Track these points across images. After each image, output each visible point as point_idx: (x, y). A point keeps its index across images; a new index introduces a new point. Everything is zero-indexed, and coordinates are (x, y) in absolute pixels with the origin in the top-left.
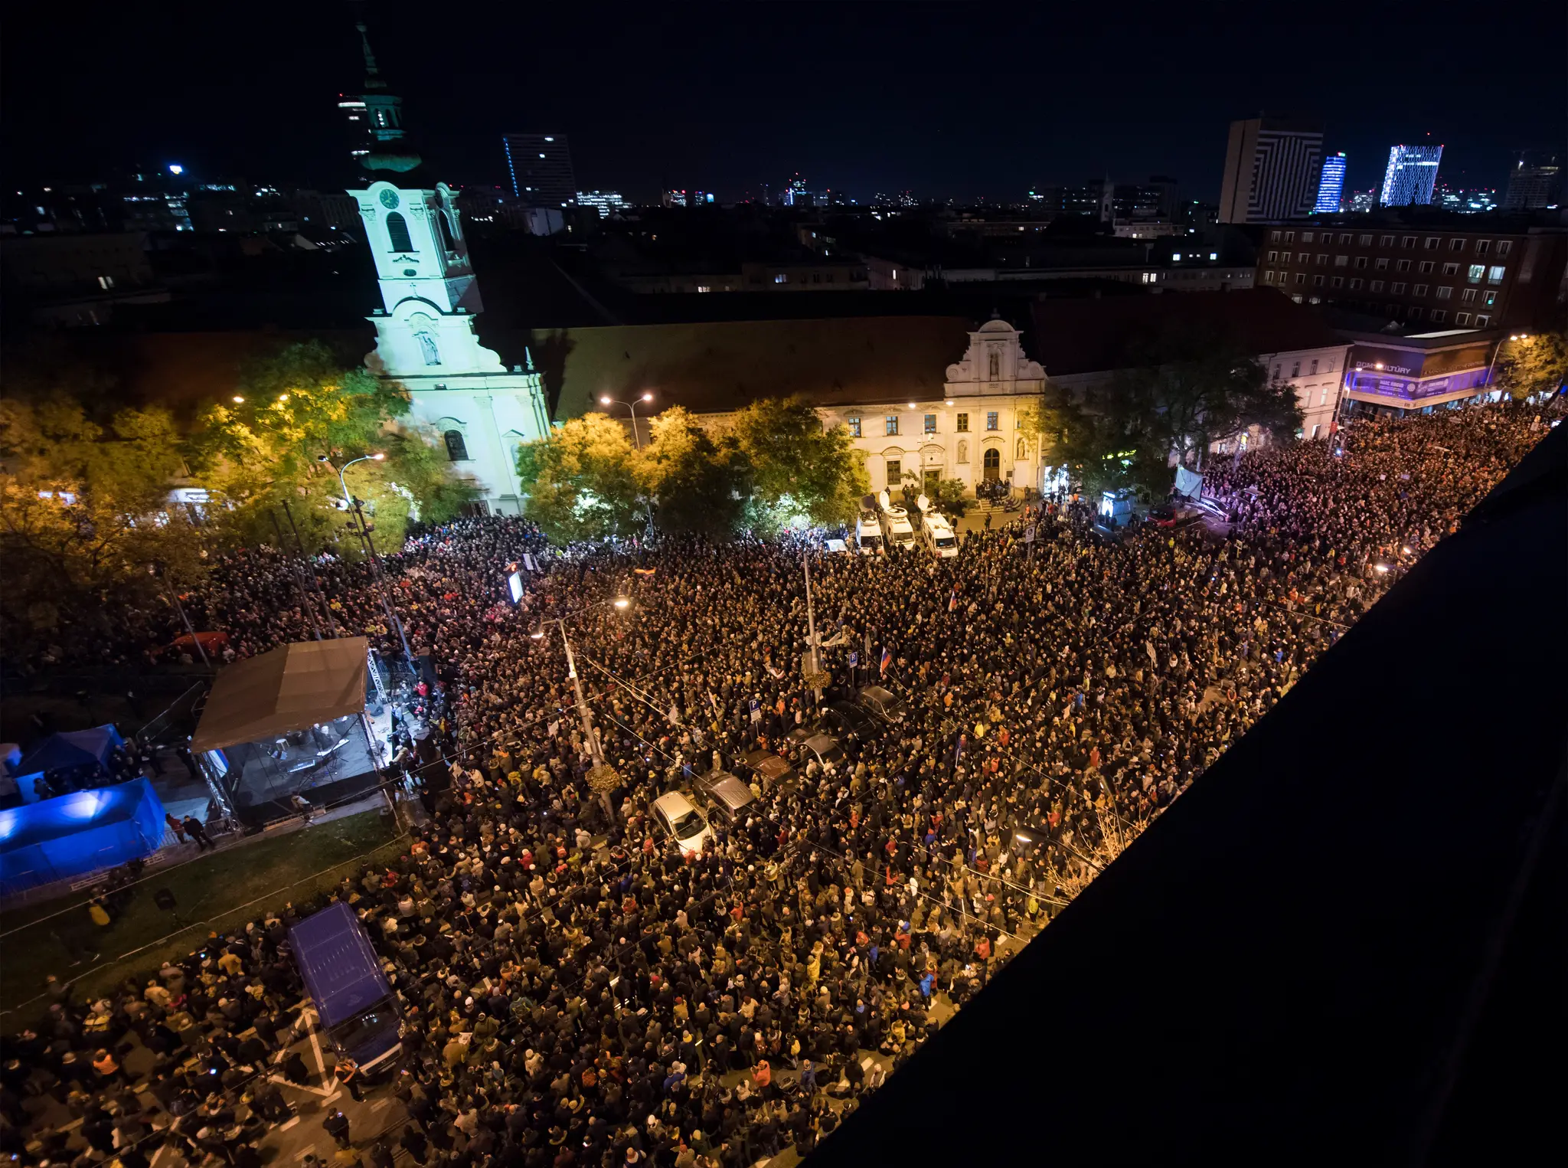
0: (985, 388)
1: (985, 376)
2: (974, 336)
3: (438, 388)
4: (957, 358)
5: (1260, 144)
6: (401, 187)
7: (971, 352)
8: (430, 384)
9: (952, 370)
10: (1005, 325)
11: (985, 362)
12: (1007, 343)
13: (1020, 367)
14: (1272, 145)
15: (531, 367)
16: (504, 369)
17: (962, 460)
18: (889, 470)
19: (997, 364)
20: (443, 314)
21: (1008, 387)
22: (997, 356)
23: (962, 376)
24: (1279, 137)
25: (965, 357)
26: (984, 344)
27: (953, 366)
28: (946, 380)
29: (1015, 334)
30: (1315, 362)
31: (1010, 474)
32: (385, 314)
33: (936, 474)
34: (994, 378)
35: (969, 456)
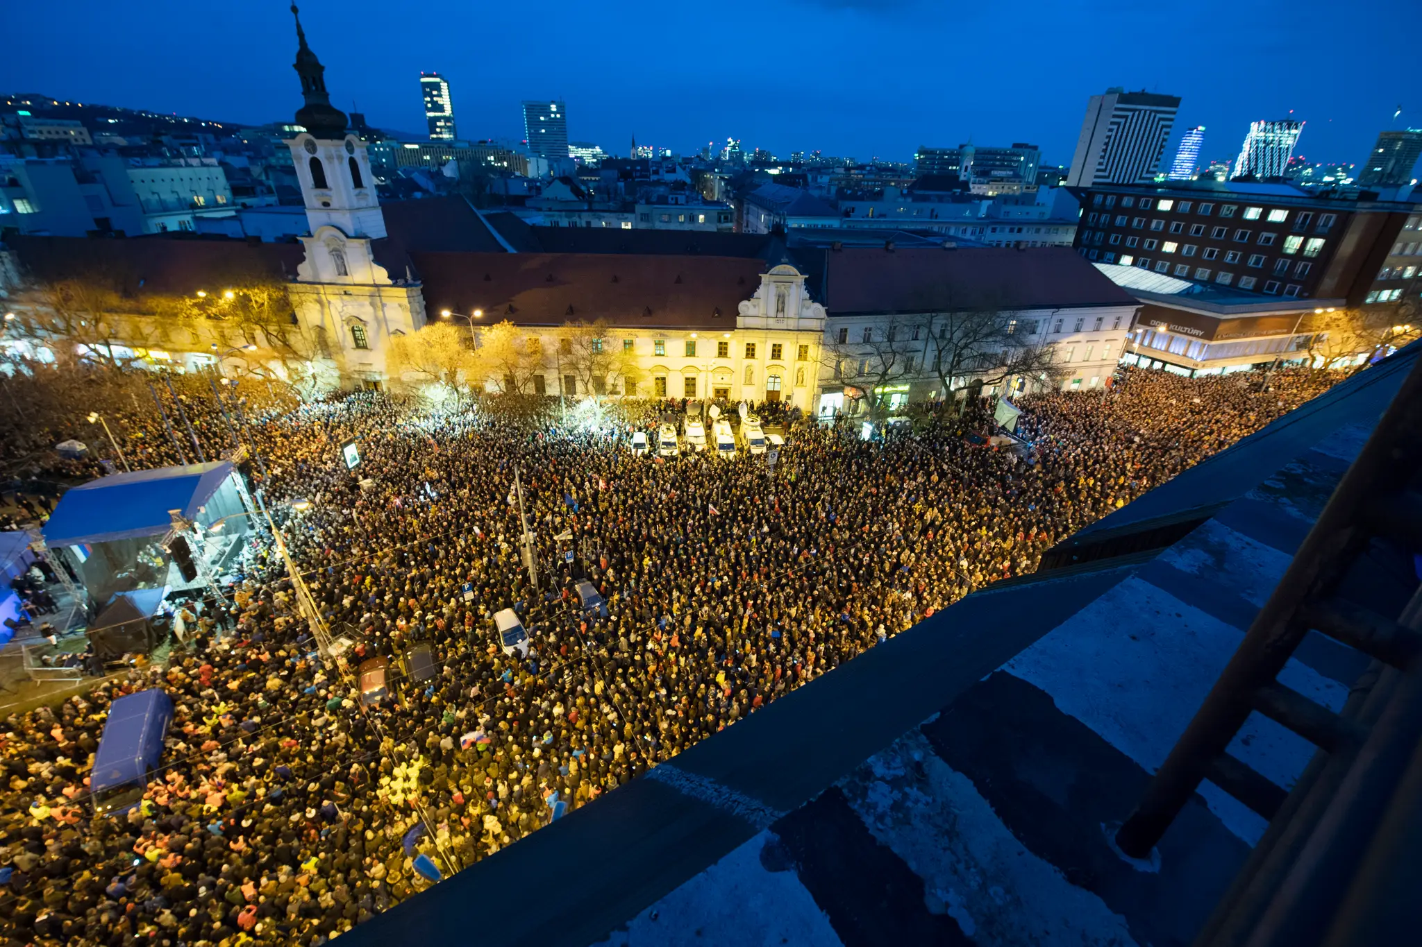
0: (772, 323)
1: (772, 312)
2: (765, 278)
3: (346, 293)
4: (749, 296)
5: (1115, 116)
6: (317, 138)
7: (761, 292)
8: (341, 290)
9: (744, 306)
10: (792, 270)
11: (773, 301)
12: (794, 286)
13: (803, 306)
14: (1126, 117)
15: (410, 281)
16: (390, 282)
17: (749, 382)
18: (687, 385)
19: (783, 303)
20: (347, 237)
21: (792, 324)
22: (784, 296)
23: (752, 311)
24: (1134, 110)
25: (756, 295)
26: (773, 286)
27: (745, 302)
28: (738, 314)
29: (801, 278)
30: (1100, 319)
31: (789, 397)
32: (310, 235)
33: (726, 391)
34: (780, 315)
35: (755, 379)
